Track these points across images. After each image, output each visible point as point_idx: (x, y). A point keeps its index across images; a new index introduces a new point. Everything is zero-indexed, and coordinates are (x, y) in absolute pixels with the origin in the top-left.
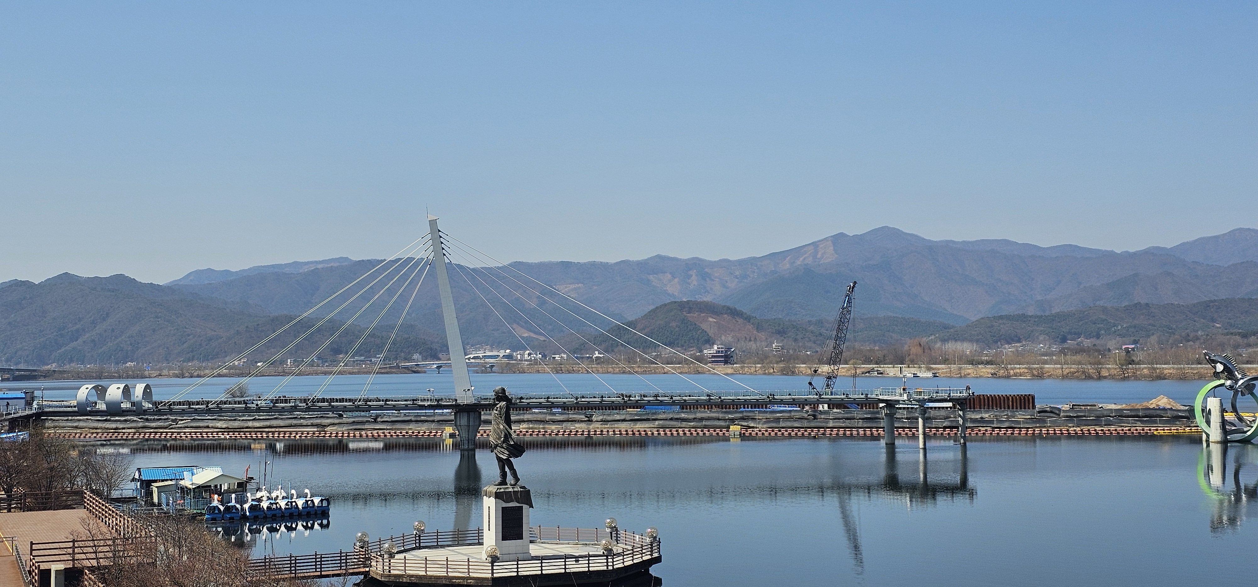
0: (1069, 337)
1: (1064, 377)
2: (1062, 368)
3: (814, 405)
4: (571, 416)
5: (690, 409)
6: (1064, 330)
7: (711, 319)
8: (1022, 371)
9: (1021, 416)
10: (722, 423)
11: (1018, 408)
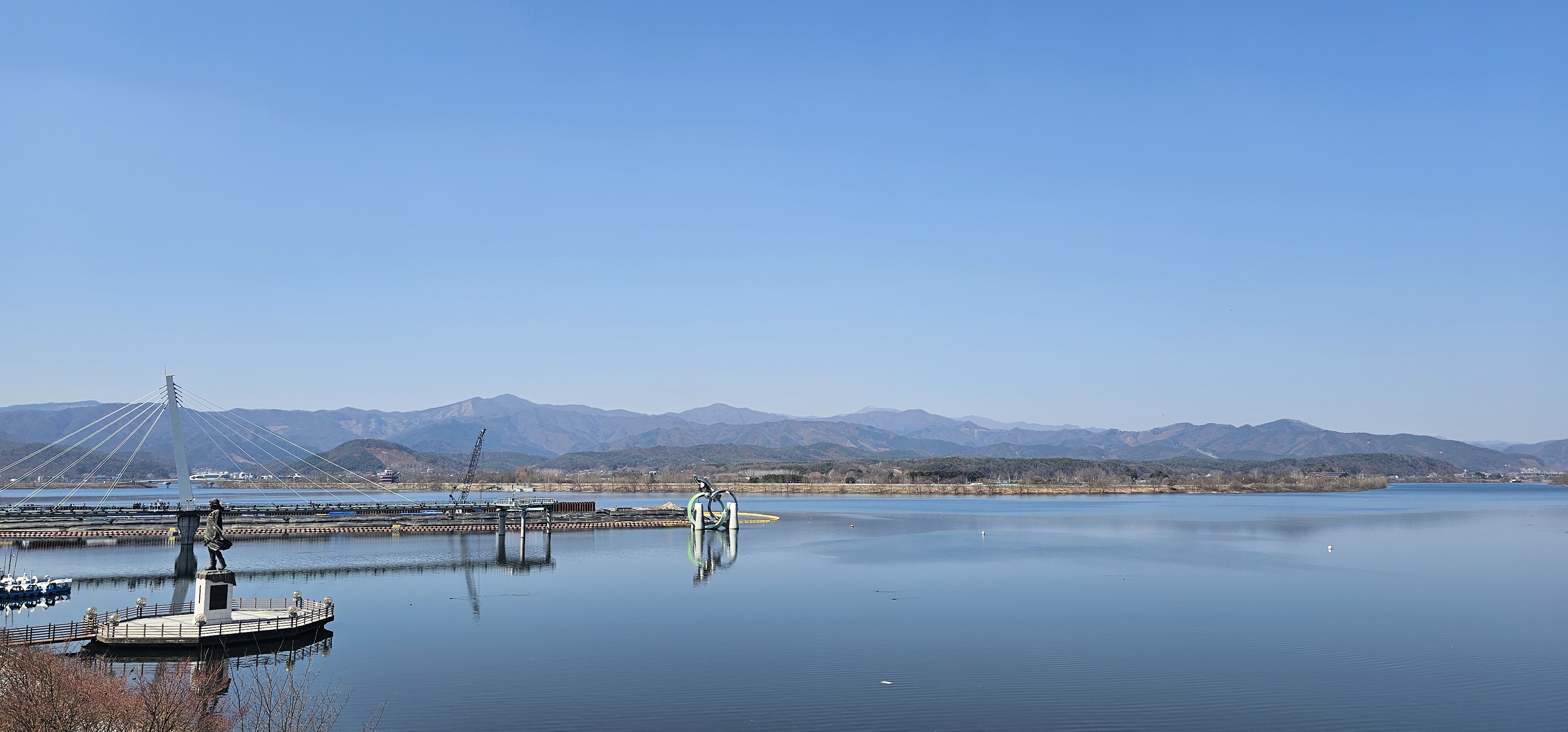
0: (619, 466)
1: (614, 491)
2: (613, 486)
3: (453, 510)
4: (272, 519)
5: (364, 513)
6: (616, 462)
7: (383, 452)
8: (588, 487)
9: (586, 515)
10: (387, 523)
11: (584, 511)
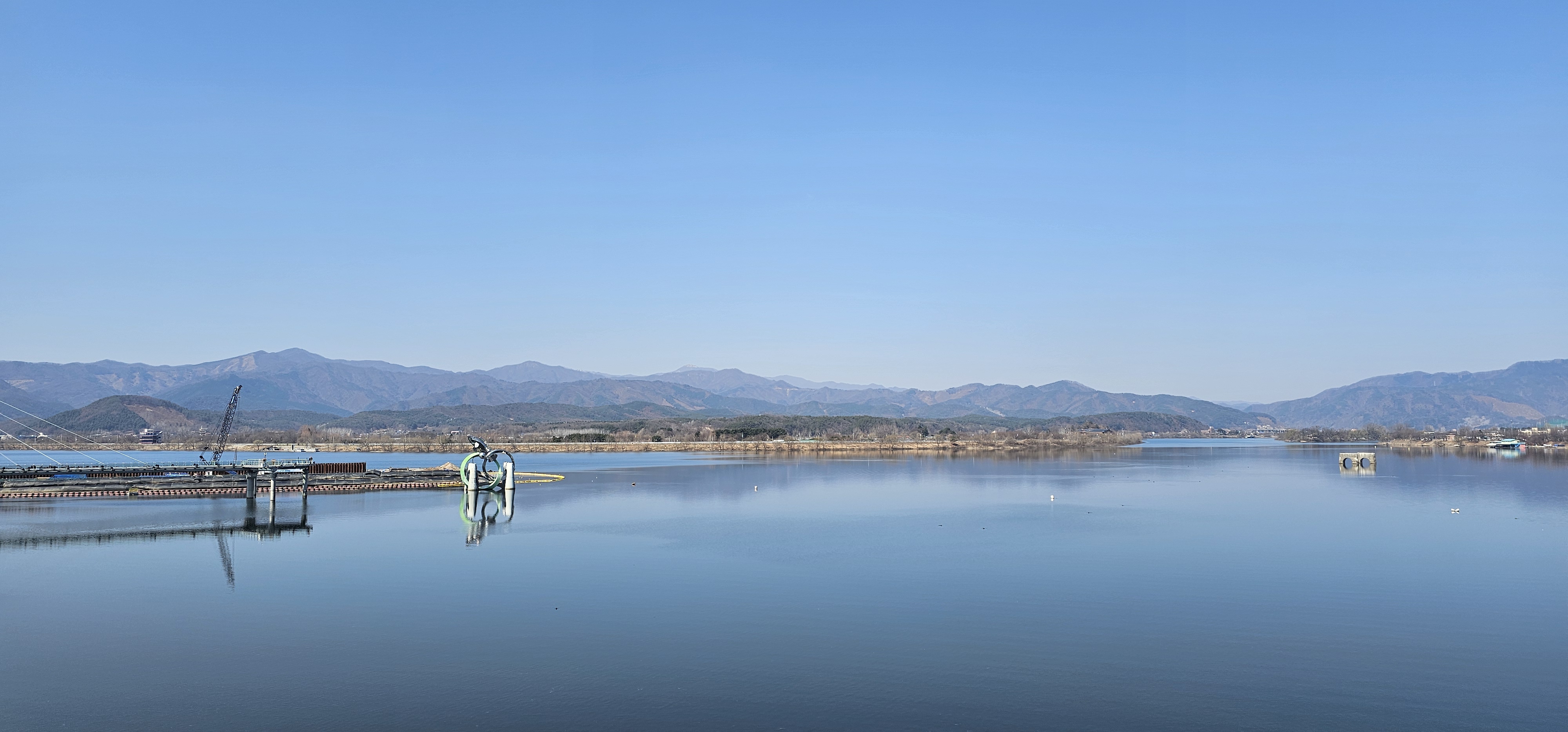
0: (419, 425)
2: (405, 445)
3: (202, 472)
5: (96, 476)
6: (416, 421)
7: (148, 410)
8: (378, 447)
9: (354, 477)
10: (122, 487)
11: (352, 472)
